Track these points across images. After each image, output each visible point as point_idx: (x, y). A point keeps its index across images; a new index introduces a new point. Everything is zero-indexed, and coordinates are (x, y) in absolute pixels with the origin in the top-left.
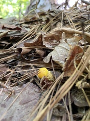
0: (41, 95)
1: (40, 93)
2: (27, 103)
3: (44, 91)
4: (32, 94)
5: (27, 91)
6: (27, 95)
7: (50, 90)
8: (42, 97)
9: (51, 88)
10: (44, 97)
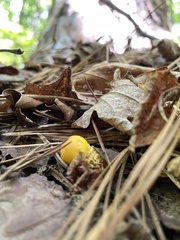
0: (72, 204)
1: (68, 200)
2: (30, 228)
3: (79, 193)
4: (46, 202)
5: (28, 194)
6: (29, 205)
7: (96, 188)
8: (76, 210)
9: (99, 184)
10: (82, 209)
